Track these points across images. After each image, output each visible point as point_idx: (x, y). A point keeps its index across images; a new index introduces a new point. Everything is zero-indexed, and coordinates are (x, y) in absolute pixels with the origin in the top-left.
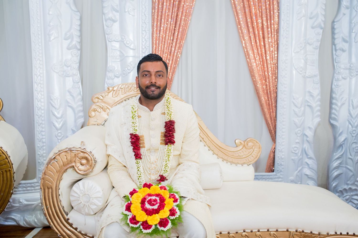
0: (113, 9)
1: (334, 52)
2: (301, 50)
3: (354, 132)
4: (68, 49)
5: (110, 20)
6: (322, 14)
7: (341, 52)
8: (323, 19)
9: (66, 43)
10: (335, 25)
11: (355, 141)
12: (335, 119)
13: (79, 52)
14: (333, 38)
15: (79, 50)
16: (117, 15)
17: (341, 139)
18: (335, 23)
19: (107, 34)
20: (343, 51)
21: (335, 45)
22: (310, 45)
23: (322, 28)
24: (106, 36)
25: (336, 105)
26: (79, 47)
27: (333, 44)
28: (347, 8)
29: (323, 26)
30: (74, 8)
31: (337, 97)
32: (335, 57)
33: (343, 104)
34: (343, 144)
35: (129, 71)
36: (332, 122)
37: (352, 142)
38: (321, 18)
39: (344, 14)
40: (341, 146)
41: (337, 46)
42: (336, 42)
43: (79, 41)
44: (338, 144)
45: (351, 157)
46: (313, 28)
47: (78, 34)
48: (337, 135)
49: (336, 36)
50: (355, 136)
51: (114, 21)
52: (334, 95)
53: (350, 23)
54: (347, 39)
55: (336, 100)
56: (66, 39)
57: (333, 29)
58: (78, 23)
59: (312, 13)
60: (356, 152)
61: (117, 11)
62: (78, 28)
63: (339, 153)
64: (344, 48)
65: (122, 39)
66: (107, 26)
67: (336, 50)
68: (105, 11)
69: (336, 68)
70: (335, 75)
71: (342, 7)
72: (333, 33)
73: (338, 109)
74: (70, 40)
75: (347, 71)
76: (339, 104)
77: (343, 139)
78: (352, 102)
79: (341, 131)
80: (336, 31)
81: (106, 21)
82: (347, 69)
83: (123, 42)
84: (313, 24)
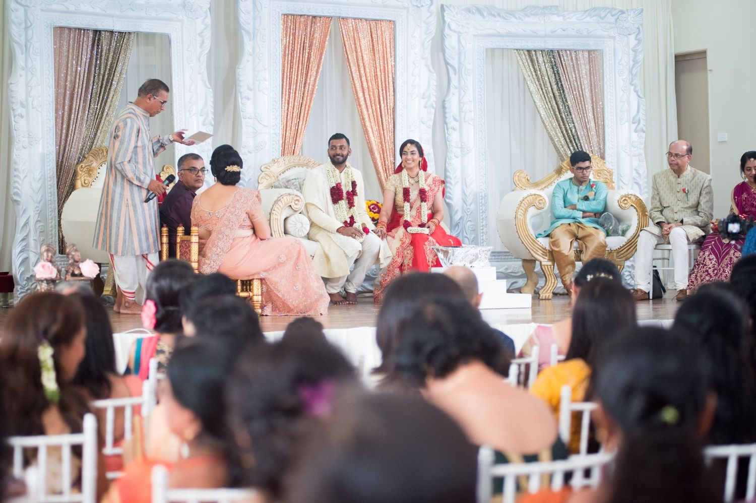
1: (446, 131)
2: (416, 128)
3: (469, 210)
5: (246, 98)
6: (433, 95)
7: (453, 131)
8: (435, 99)
10: (445, 104)
11: (470, 219)
12: (450, 198)
14: (445, 118)
15: (212, 126)
16: (252, 94)
17: (457, 218)
18: (446, 102)
19: (242, 111)
20: (454, 129)
21: (446, 124)
22: (424, 123)
23: (433, 108)
25: (451, 183)
27: (445, 123)
28: (456, 88)
29: (435, 106)
31: (451, 176)
32: (447, 135)
33: (458, 182)
34: (459, 223)
36: (447, 200)
37: (468, 220)
38: (433, 99)
39: (454, 94)
40: (457, 225)
41: (448, 124)
42: (448, 121)
44: (454, 223)
45: (467, 236)
46: (425, 107)
48: (453, 213)
49: (447, 115)
50: (470, 214)
52: (448, 174)
53: (460, 102)
54: (458, 118)
55: (450, 178)
57: (444, 108)
59: (424, 94)
60: (471, 231)
63: (457, 231)
64: (455, 127)
67: (448, 129)
68: (241, 90)
69: (448, 146)
70: (448, 153)
71: (451, 87)
72: (444, 113)
73: (452, 187)
74: (205, 117)
75: (459, 150)
76: (453, 182)
77: (458, 219)
78: (465, 179)
79: (456, 210)
80: (447, 110)
81: (242, 99)
82: (458, 148)
84: (426, 103)
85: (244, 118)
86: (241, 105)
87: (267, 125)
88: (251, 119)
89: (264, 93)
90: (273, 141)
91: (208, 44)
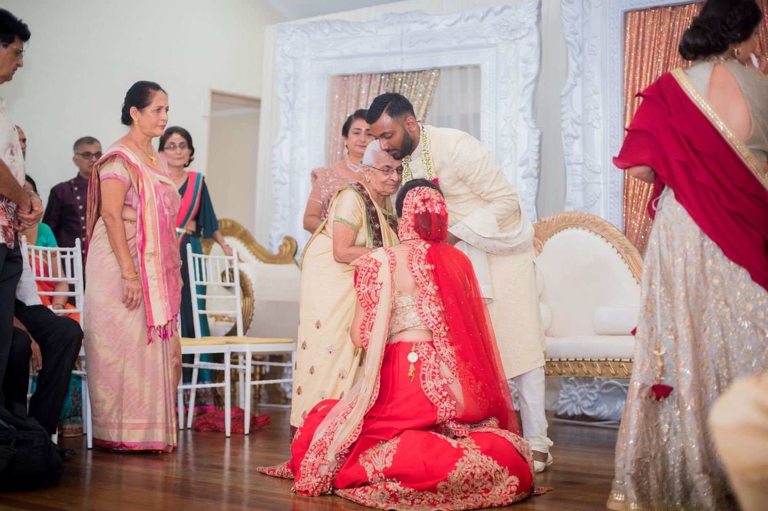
0: (574, 122)
4: (524, 177)
5: (569, 136)
9: (522, 170)
13: (537, 181)
15: (536, 178)
16: (579, 130)
19: (567, 155)
24: (566, 157)
26: (535, 174)
30: (532, 124)
35: (591, 203)
43: (536, 166)
47: (536, 157)
51: (576, 138)
56: (521, 165)
58: (537, 143)
61: (579, 124)
62: (536, 150)
65: (584, 160)
66: (566, 145)
68: (564, 125)
74: (525, 167)
81: (565, 138)
83: (585, 163)
85: (569, 164)
86: (564, 146)
87: (599, 171)
88: (580, 164)
89: (594, 127)
90: (611, 193)
91: (533, 69)
